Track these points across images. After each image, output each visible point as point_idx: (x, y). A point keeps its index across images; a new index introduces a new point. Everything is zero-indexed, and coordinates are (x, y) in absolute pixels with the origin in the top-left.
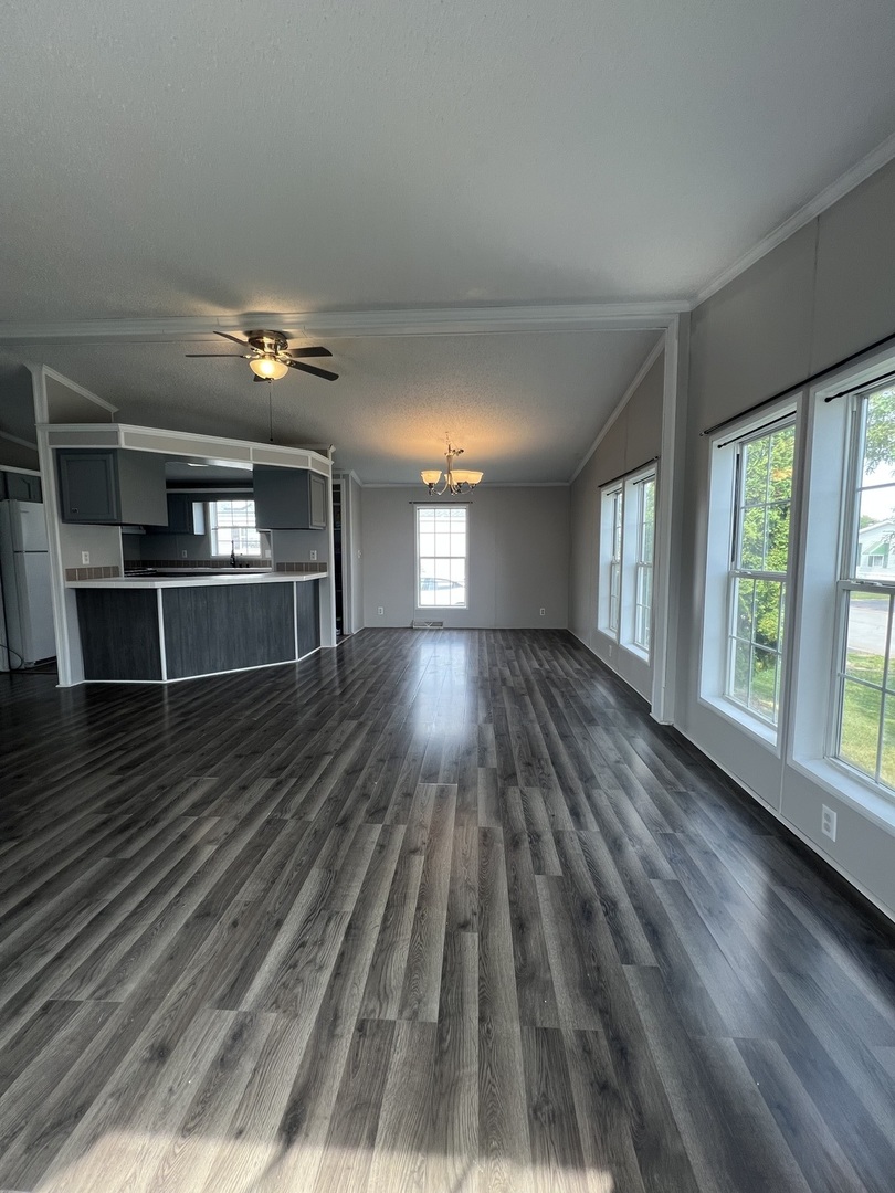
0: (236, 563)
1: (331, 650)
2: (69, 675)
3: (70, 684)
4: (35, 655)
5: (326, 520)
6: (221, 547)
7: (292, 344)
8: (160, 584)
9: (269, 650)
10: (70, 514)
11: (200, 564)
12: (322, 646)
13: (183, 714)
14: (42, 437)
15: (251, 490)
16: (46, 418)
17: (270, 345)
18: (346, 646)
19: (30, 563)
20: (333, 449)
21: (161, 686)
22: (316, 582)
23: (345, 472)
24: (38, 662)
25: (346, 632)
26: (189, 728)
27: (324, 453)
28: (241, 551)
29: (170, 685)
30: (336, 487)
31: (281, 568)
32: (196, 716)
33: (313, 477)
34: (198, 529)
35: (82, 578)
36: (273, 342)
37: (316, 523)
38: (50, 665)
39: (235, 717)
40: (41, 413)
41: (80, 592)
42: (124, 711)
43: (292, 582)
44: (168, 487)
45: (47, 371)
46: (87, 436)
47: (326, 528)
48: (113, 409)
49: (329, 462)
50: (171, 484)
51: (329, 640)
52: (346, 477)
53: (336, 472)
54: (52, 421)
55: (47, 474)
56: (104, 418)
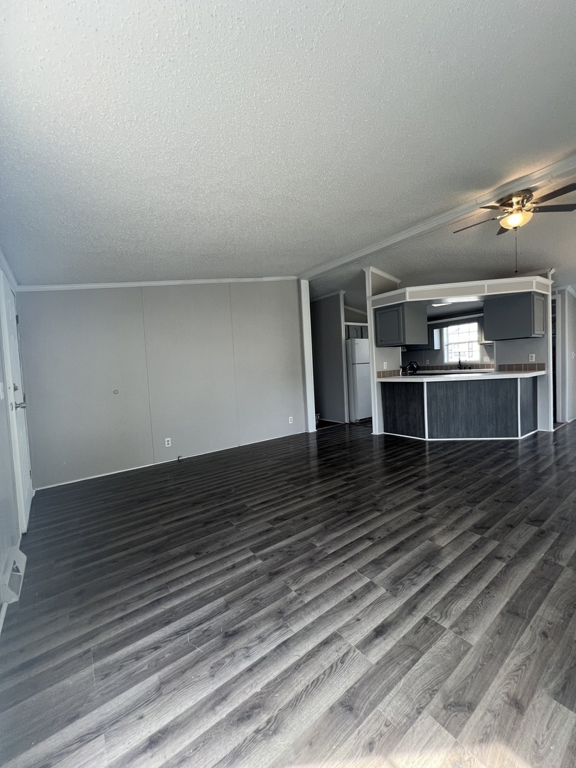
0: (461, 366)
1: (548, 434)
2: (378, 429)
3: (378, 434)
4: (360, 416)
5: (545, 328)
6: (450, 357)
7: (537, 195)
8: (426, 380)
9: (497, 428)
10: (379, 343)
11: (437, 368)
12: (539, 429)
13: (445, 462)
14: (369, 304)
15: (482, 315)
16: (371, 294)
17: (518, 203)
18: (560, 433)
19: (359, 370)
20: (553, 271)
21: (425, 442)
22: (535, 379)
23: (561, 288)
24: (361, 420)
25: (559, 419)
26: (452, 472)
27: (545, 276)
28: (465, 359)
29: (431, 443)
30: (554, 302)
31: (501, 369)
32: (455, 465)
33: (536, 297)
34: (437, 347)
35: (384, 377)
36: (520, 199)
37: (538, 332)
38: (368, 422)
39: (483, 471)
40: (369, 292)
41: (383, 384)
42: (409, 453)
43: (517, 379)
44: (428, 321)
45: (372, 269)
46: (389, 298)
47: (544, 336)
48: (398, 281)
49: (549, 282)
50: (430, 319)
51: (546, 425)
52: (562, 292)
53: (554, 290)
54: (373, 295)
55: (370, 325)
56: (394, 287)
